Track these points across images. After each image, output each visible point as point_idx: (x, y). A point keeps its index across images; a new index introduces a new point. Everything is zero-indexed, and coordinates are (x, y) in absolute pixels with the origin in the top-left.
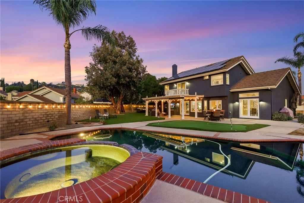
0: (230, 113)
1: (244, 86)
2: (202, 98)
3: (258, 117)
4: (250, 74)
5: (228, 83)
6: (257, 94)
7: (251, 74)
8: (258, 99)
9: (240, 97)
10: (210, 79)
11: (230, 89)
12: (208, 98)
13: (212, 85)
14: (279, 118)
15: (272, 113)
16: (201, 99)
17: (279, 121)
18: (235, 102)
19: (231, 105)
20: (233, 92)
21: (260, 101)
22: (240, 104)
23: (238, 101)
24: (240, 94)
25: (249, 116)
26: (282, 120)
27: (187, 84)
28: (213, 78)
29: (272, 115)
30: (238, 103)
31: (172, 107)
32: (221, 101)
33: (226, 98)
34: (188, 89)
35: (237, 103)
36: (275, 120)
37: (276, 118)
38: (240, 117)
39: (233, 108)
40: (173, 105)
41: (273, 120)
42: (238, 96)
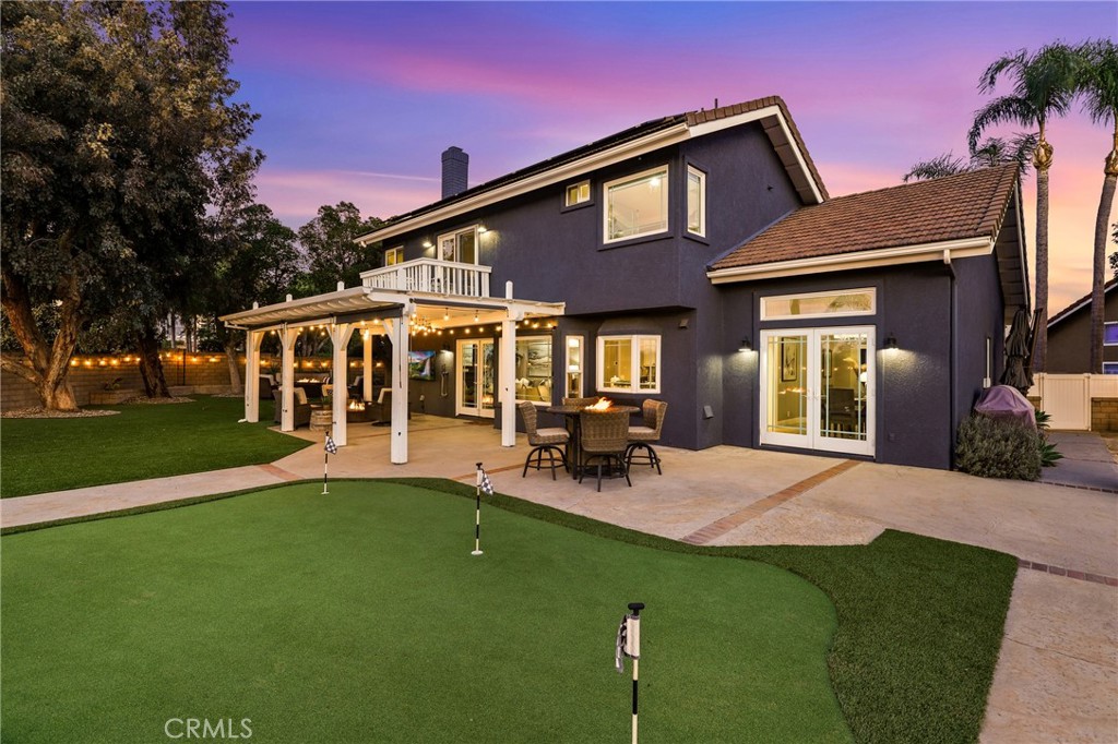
0: (709, 414)
1: (789, 249)
2: (552, 318)
3: (866, 447)
4: (815, 203)
5: (697, 224)
6: (865, 300)
7: (820, 200)
8: (868, 334)
9: (763, 317)
10: (596, 203)
11: (710, 269)
12: (589, 322)
13: (606, 241)
14: (1006, 462)
15: (956, 424)
16: (550, 326)
17: (1002, 477)
18: (737, 351)
19: (715, 365)
20: (724, 288)
21: (884, 342)
22: (764, 359)
23: (754, 344)
24: (763, 301)
25: (813, 435)
26: (1023, 470)
27: (484, 236)
28: (612, 193)
29: (955, 439)
30: (754, 353)
31: (422, 370)
32: (659, 338)
33: (684, 323)
34: (489, 269)
35: (747, 355)
36: (976, 474)
37: (984, 461)
38: (763, 440)
39: (726, 388)
40: (425, 362)
41: (964, 470)
42: (755, 309)
